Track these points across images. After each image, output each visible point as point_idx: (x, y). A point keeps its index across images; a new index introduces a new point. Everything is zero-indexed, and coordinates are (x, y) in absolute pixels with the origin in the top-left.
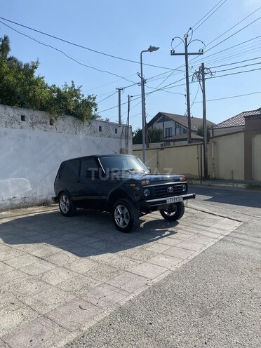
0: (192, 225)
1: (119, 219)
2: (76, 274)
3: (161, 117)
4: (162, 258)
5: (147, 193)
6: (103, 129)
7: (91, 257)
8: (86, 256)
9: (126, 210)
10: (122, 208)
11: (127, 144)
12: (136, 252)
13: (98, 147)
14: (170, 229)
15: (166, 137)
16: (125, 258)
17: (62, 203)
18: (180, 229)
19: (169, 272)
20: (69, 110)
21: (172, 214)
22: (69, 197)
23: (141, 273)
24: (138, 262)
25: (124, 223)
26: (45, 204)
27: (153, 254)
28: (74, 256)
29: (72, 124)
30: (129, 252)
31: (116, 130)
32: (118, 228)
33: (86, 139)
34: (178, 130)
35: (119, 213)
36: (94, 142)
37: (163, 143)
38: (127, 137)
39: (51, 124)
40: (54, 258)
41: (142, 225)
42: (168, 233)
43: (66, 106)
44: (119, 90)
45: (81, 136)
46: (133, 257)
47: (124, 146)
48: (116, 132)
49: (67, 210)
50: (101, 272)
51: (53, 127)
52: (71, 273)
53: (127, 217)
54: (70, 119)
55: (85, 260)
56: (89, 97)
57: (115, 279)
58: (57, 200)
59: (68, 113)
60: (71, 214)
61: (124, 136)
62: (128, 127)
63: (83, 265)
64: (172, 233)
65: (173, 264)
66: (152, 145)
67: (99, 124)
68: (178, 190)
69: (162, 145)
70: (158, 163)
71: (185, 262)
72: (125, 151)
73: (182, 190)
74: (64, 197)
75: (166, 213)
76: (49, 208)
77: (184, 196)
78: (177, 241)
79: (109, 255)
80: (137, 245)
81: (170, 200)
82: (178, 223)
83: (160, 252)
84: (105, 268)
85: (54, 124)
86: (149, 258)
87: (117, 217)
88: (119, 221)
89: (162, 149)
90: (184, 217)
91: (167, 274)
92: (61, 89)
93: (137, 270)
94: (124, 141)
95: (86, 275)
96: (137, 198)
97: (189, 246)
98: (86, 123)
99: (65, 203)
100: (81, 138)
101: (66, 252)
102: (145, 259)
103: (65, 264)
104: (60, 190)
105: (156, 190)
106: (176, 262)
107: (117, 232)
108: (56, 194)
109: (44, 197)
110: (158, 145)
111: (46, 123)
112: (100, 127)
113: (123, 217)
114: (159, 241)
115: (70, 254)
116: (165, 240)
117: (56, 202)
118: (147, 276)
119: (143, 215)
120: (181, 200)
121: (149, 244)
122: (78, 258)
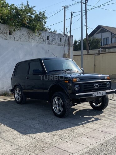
0: (114, 114)
1: (56, 107)
2: (17, 147)
3: (100, 29)
4: (84, 138)
5: (77, 88)
6: (50, 38)
7: (31, 135)
8: (27, 134)
9: (61, 101)
10: (58, 99)
11: (69, 50)
12: (65, 133)
13: (46, 52)
14: (95, 117)
15: (104, 45)
16: (56, 137)
17: (16, 94)
18: (104, 117)
19: (88, 149)
20: (24, 24)
21: (99, 105)
22: (21, 90)
23: (66, 149)
24: (66, 140)
25: (60, 111)
26: (5, 94)
27: (78, 135)
28: (19, 133)
29: (26, 34)
30: (60, 132)
31: (61, 39)
32: (55, 114)
33: (37, 46)
34: (113, 39)
35: (56, 103)
36: (43, 48)
37: (100, 50)
38: (69, 45)
39: (10, 34)
40: (4, 134)
41: (74, 113)
42: (93, 119)
43: (22, 20)
44: (65, 7)
45: (33, 43)
46: (63, 136)
47: (66, 52)
48: (61, 41)
49: (20, 99)
50: (36, 146)
51: (12, 36)
52: (14, 146)
53: (62, 106)
54: (25, 30)
55: (26, 137)
56: (40, 13)
57: (45, 152)
58: (13, 91)
59: (24, 26)
60: (22, 102)
61: (66, 44)
62: (70, 37)
63: (24, 140)
64: (97, 119)
65: (92, 143)
66: (91, 51)
67: (48, 35)
68: (103, 87)
69: (99, 51)
70: (95, 65)
71: (102, 142)
72: (67, 56)
73: (106, 86)
74: (18, 89)
75: (94, 104)
76: (8, 98)
77: (107, 91)
78: (99, 126)
79: (45, 134)
80: (67, 128)
81: (95, 94)
82: (103, 112)
83: (84, 134)
84: (40, 143)
85: (13, 34)
86: (74, 137)
87: (54, 106)
88: (56, 108)
89: (99, 54)
90: (108, 107)
91: (85, 150)
92: (18, 7)
93: (63, 146)
94: (66, 48)
95: (24, 148)
96: (69, 92)
97: (108, 130)
98: (37, 34)
99: (19, 94)
100: (33, 45)
101: (13, 130)
102: (71, 138)
103: (11, 139)
104: (15, 84)
105: (84, 86)
106: (95, 142)
107: (54, 117)
108: (12, 87)
109: (5, 89)
110: (96, 51)
111: (6, 33)
112: (48, 37)
113: (59, 106)
114: (85, 125)
115: (16, 132)
116: (90, 125)
117: (12, 93)
118: (70, 151)
119: (74, 105)
120: (105, 94)
121: (77, 127)
122: (21, 135)
